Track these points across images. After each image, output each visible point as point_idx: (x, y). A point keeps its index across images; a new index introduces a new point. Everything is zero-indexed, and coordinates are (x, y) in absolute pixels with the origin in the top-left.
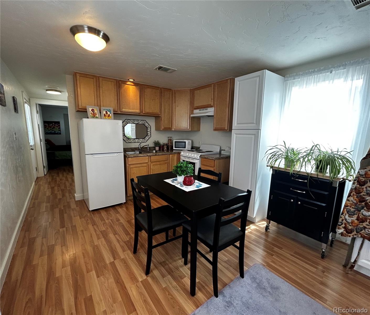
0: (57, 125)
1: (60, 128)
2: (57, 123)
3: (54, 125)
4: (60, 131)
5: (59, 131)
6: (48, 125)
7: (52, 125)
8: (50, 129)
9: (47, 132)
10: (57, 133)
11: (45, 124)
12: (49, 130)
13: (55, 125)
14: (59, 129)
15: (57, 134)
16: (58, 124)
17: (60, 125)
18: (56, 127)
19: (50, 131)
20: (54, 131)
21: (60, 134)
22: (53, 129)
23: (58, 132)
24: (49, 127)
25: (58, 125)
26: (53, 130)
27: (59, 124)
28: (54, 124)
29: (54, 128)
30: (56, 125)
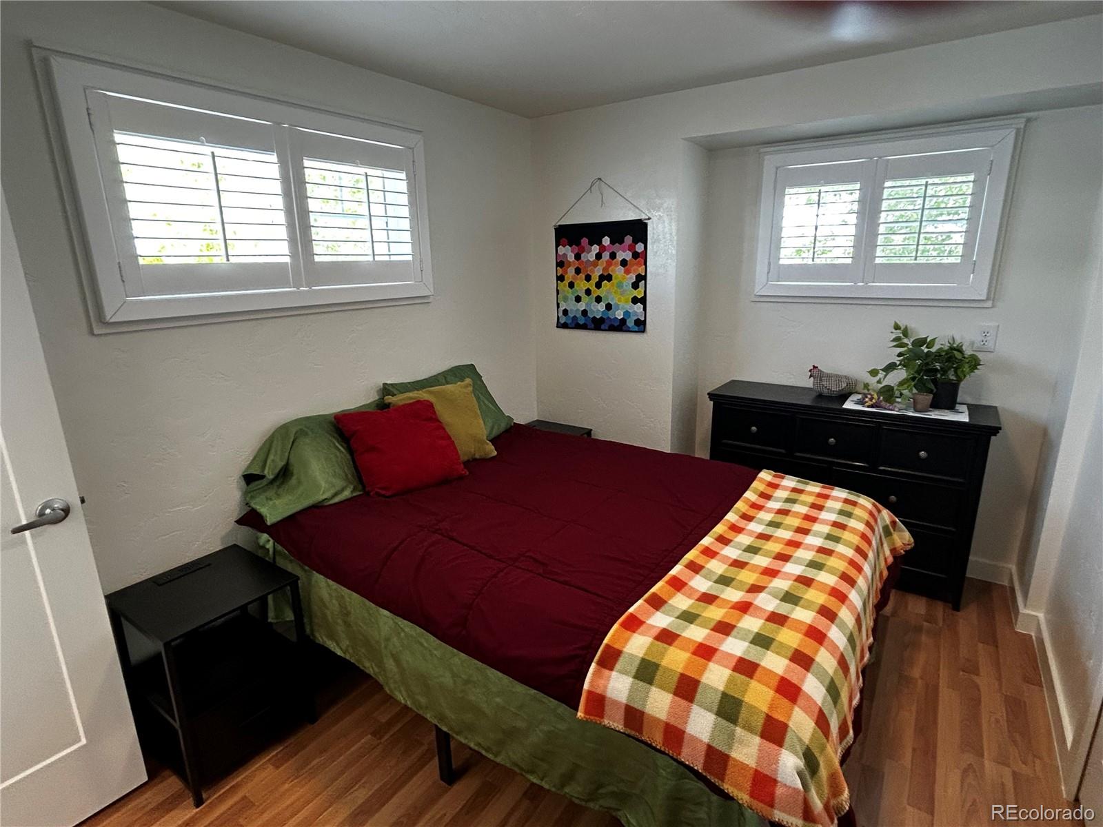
0: (628, 255)
1: (642, 278)
2: (628, 239)
3: (606, 256)
4: (643, 301)
5: (635, 300)
6: (578, 257)
7: (599, 256)
8: (581, 285)
9: (565, 312)
10: (623, 321)
11: (562, 250)
12: (578, 299)
13: (613, 256)
14: (635, 286)
15: (620, 326)
16: (631, 248)
17: (644, 255)
18: (618, 271)
19: (582, 306)
20: (601, 307)
21: (641, 325)
22: (598, 285)
23: (627, 313)
24: (578, 271)
25: (636, 255)
26: (598, 300)
27: (640, 247)
28: (612, 242)
29: (609, 278)
30: (621, 255)
